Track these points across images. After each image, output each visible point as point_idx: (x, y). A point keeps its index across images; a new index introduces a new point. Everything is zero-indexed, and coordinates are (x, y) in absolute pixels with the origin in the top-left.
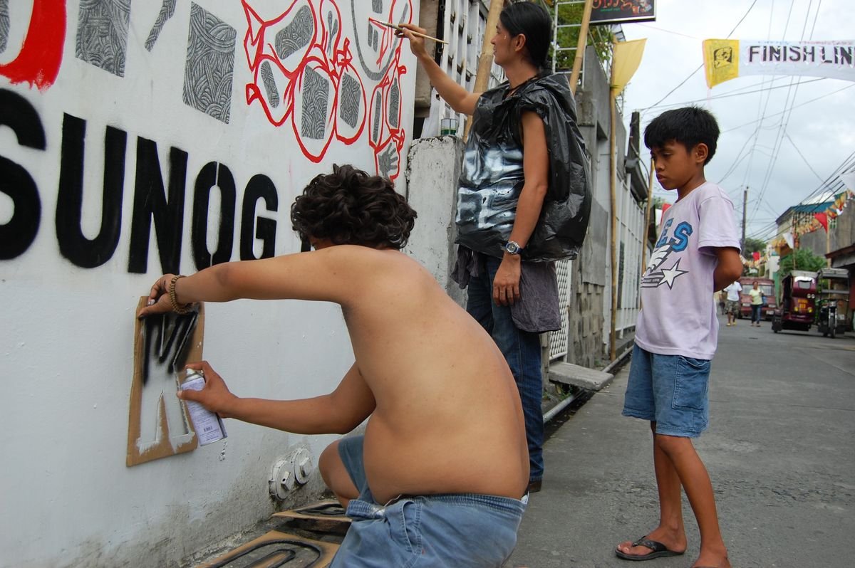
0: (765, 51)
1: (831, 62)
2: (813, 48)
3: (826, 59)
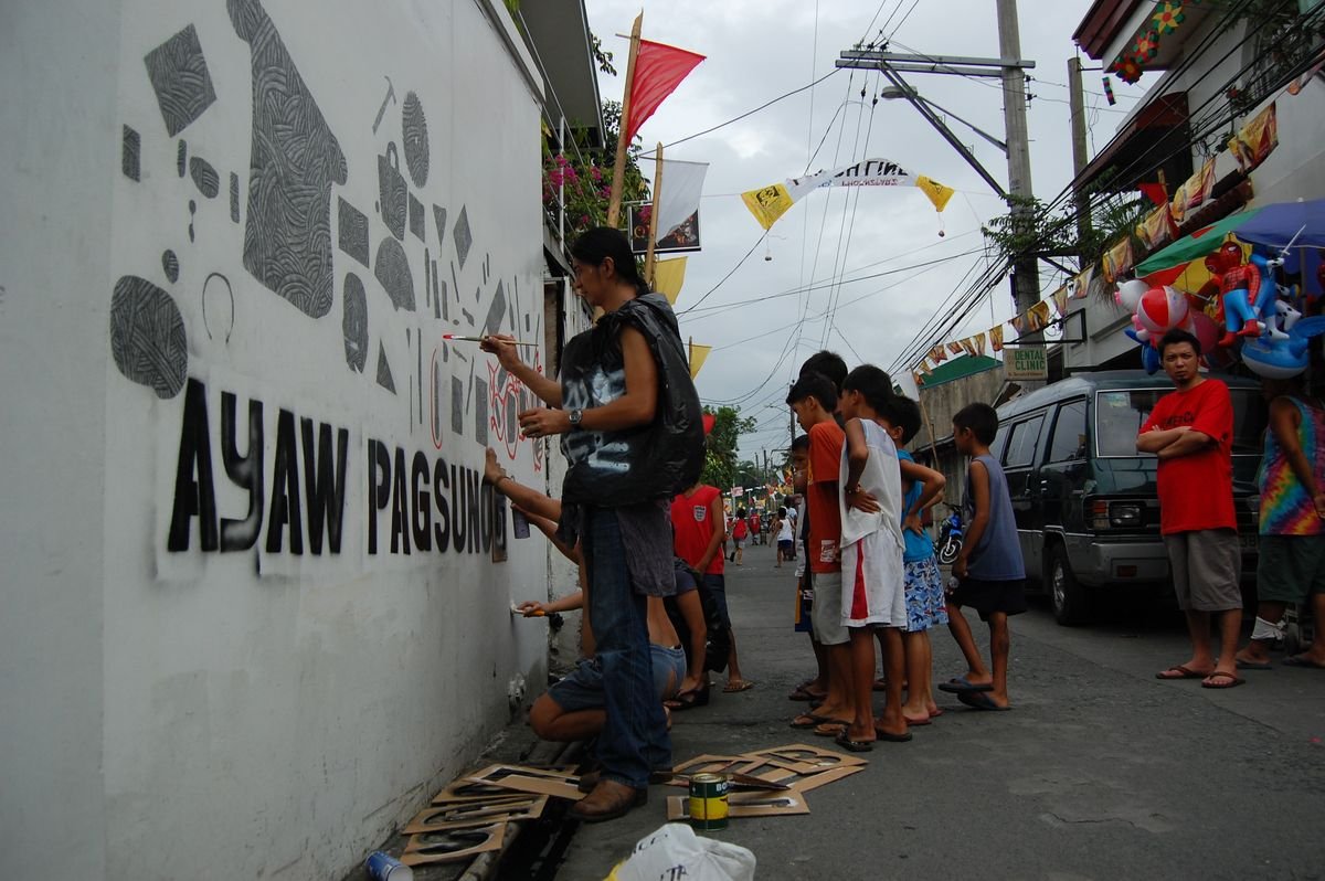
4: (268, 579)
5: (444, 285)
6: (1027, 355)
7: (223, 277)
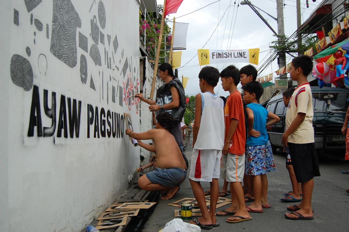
0: (217, 54)
1: (236, 57)
2: (231, 53)
3: (235, 56)
4: (57, 145)
5: (110, 58)
6: (282, 82)
7: (44, 55)
